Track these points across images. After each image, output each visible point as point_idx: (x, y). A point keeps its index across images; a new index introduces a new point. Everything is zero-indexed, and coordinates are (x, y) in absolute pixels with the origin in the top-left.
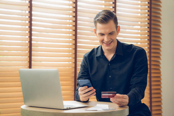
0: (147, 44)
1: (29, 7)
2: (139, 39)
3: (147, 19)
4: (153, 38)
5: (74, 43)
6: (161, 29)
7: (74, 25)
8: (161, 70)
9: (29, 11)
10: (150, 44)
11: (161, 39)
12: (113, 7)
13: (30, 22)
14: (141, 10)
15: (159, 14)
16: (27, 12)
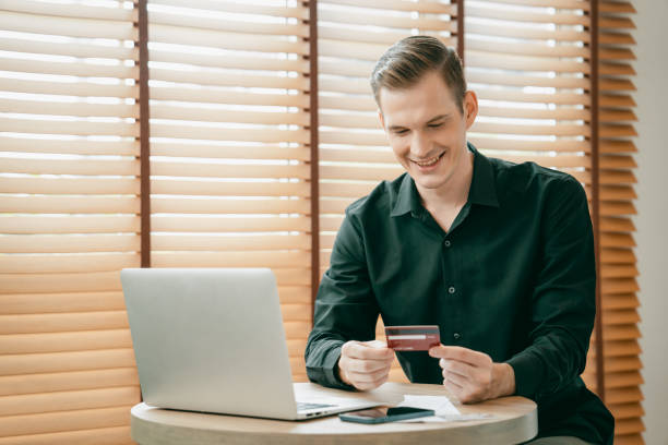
0: (581, 154)
1: (135, 25)
2: (553, 138)
3: (580, 60)
4: (603, 134)
5: (308, 159)
6: (634, 95)
7: (307, 88)
8: (637, 251)
9: (137, 40)
10: (594, 156)
11: (634, 133)
12: (453, 18)
13: (143, 81)
14: (558, 24)
15: (628, 38)
16: (130, 44)
